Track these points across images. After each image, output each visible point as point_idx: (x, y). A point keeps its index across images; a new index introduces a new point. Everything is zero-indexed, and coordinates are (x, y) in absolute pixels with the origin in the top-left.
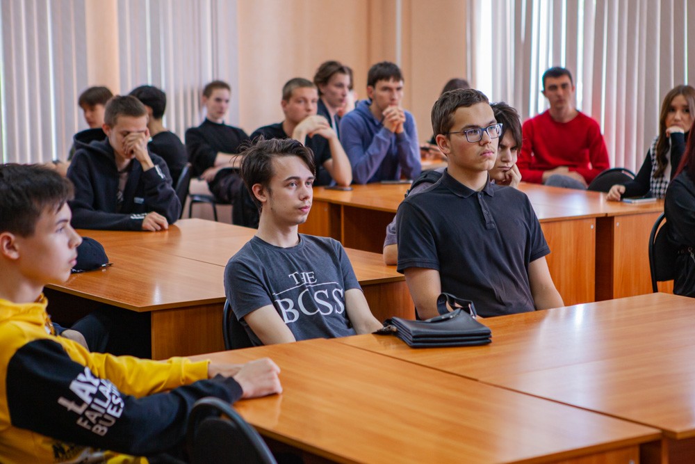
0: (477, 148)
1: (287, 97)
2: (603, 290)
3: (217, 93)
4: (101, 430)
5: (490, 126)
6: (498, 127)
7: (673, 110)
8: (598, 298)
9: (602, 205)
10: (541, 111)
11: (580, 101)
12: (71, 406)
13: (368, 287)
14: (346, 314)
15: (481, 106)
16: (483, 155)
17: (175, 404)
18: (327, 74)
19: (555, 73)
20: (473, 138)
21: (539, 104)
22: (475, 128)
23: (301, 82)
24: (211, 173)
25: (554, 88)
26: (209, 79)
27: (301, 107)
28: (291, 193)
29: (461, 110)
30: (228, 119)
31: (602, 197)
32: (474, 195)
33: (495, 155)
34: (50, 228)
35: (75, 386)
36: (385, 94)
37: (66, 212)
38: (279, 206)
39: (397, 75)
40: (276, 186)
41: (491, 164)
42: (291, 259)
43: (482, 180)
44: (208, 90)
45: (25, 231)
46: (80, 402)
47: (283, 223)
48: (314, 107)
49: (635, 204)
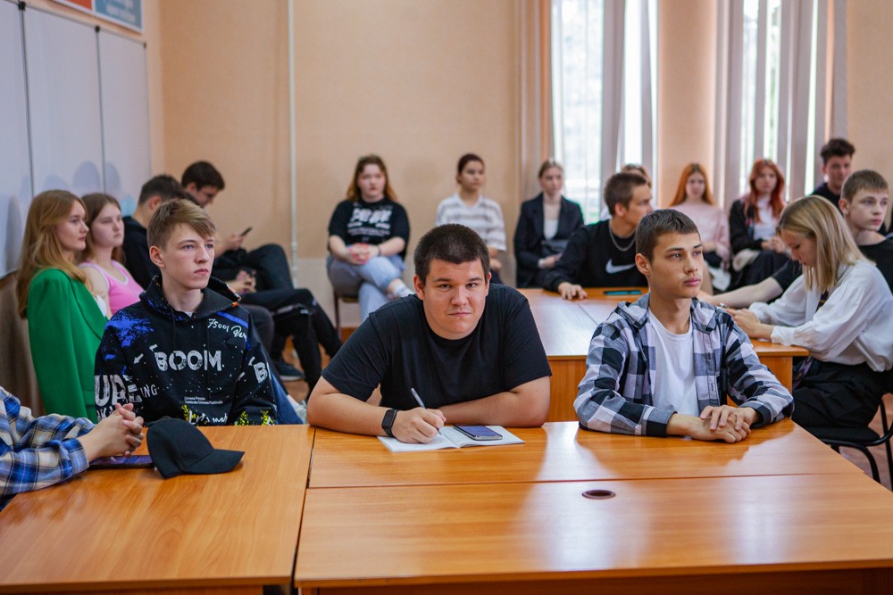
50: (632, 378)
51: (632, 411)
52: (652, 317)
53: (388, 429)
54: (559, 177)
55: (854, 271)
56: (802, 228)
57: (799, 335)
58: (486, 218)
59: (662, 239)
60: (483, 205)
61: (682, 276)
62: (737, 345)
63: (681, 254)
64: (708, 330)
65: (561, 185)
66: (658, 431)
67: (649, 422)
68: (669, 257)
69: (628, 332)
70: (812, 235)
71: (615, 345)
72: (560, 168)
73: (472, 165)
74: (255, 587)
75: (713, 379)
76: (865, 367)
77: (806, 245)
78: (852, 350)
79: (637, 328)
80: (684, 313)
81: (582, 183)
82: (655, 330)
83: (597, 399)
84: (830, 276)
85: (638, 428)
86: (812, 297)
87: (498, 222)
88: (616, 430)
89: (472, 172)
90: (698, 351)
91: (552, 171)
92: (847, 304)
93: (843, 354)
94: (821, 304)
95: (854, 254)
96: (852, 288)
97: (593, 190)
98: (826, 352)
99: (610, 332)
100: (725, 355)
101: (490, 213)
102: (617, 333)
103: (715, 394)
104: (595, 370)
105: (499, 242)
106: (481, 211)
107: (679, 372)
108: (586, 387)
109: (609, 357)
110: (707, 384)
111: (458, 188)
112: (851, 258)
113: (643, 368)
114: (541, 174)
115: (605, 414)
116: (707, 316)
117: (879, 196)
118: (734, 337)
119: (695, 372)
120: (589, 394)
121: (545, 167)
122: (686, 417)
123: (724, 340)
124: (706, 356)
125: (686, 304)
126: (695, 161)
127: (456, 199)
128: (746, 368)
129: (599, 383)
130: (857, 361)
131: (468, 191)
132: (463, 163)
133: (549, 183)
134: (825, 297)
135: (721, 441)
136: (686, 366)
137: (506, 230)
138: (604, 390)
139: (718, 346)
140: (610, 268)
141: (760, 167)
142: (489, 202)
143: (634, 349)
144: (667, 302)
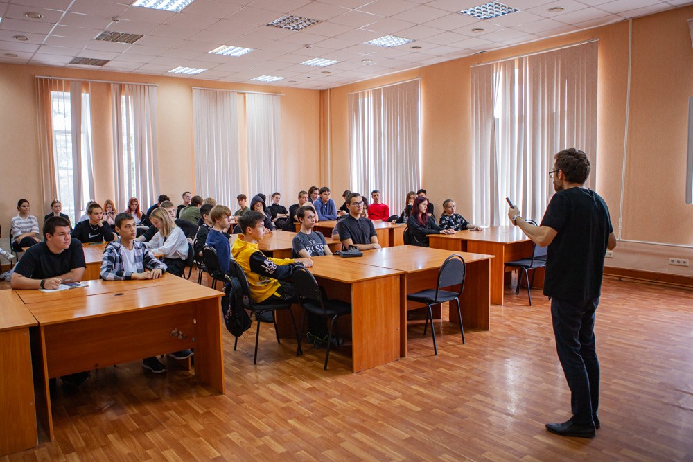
0: (357, 208)
1: (300, 197)
2: (391, 244)
3: (276, 196)
4: (271, 272)
5: (361, 202)
6: (363, 202)
7: (410, 199)
8: (390, 246)
9: (390, 225)
10: (372, 203)
11: (383, 200)
12: (264, 267)
13: (329, 245)
14: (324, 252)
15: (358, 197)
16: (359, 210)
17: (288, 267)
18: (312, 190)
19: (375, 192)
20: (356, 205)
21: (371, 201)
22: (357, 203)
23: (304, 193)
24: (275, 219)
25: (375, 196)
26: (274, 192)
27: (304, 199)
28: (309, 220)
29: (353, 198)
30: (280, 204)
31: (390, 223)
32: (357, 221)
33: (362, 210)
34: (259, 226)
35: (265, 262)
36: (325, 196)
37: (263, 223)
38: (306, 223)
39: (328, 190)
40: (306, 218)
41: (361, 212)
42: (310, 238)
43: (359, 216)
44: (274, 196)
45: (253, 227)
46: (266, 266)
47: (307, 228)
48: (307, 199)
49: (400, 225)
50: (117, 264)
51: (120, 274)
52: (122, 246)
53: (43, 286)
54: (60, 206)
55: (174, 230)
56: (158, 217)
57: (160, 250)
58: (31, 222)
59: (123, 222)
60: (30, 218)
61: (130, 232)
62: (147, 252)
63: (130, 226)
64: (139, 248)
65: (60, 209)
66: (128, 278)
67: (125, 277)
68: (126, 227)
69: (115, 250)
70: (161, 219)
71: (111, 255)
72: (60, 203)
73: (24, 204)
74: (27, 328)
75: (141, 263)
76: (179, 259)
77: (160, 222)
78: (176, 254)
79: (118, 249)
80: (131, 244)
81: (67, 208)
82: (123, 249)
83: (108, 271)
84: (167, 231)
85: (122, 278)
86: (161, 239)
87: (36, 223)
88: (115, 280)
89: (25, 206)
90: (136, 255)
91: (57, 204)
92: (173, 240)
93: (173, 255)
94: (165, 241)
95: (174, 225)
96: (174, 235)
97: (72, 210)
98: (168, 254)
99: (109, 251)
100: (144, 256)
101: (33, 220)
102: (111, 251)
103: (142, 268)
104: (106, 263)
105: (37, 230)
106: (29, 220)
107: (131, 262)
108: (104, 268)
109: (110, 258)
110: (140, 265)
111: (19, 212)
112: (173, 226)
113: (121, 261)
114: (52, 205)
115: (111, 275)
116: (138, 244)
117: (171, 209)
118: (146, 250)
119: (136, 261)
120: (105, 270)
121: (54, 203)
122: (136, 274)
123: (143, 251)
124: (139, 256)
125: (131, 241)
126: (108, 199)
127: (19, 217)
128: (151, 259)
129: (108, 266)
130: (177, 257)
131: (23, 214)
132: (21, 203)
133: (56, 208)
134: (166, 238)
135: (147, 279)
136: (133, 260)
137: (39, 226)
138: (110, 268)
139: (142, 253)
140: (90, 236)
141: (132, 201)
142: (32, 216)
143: (117, 255)
144: (126, 241)
